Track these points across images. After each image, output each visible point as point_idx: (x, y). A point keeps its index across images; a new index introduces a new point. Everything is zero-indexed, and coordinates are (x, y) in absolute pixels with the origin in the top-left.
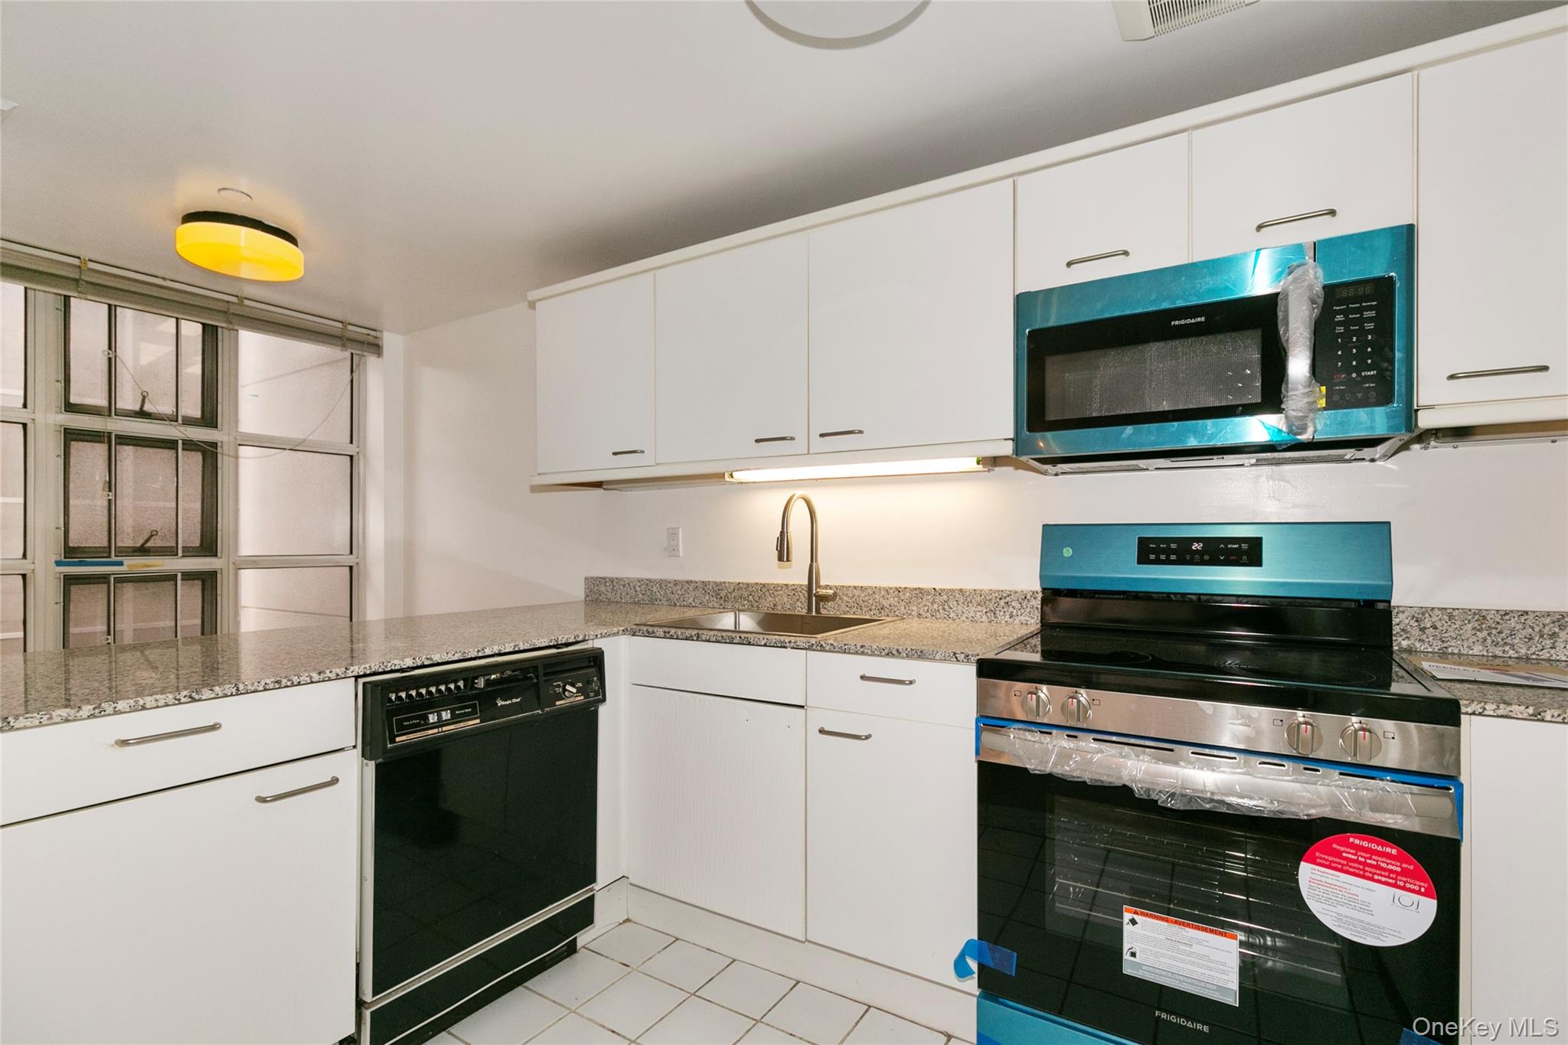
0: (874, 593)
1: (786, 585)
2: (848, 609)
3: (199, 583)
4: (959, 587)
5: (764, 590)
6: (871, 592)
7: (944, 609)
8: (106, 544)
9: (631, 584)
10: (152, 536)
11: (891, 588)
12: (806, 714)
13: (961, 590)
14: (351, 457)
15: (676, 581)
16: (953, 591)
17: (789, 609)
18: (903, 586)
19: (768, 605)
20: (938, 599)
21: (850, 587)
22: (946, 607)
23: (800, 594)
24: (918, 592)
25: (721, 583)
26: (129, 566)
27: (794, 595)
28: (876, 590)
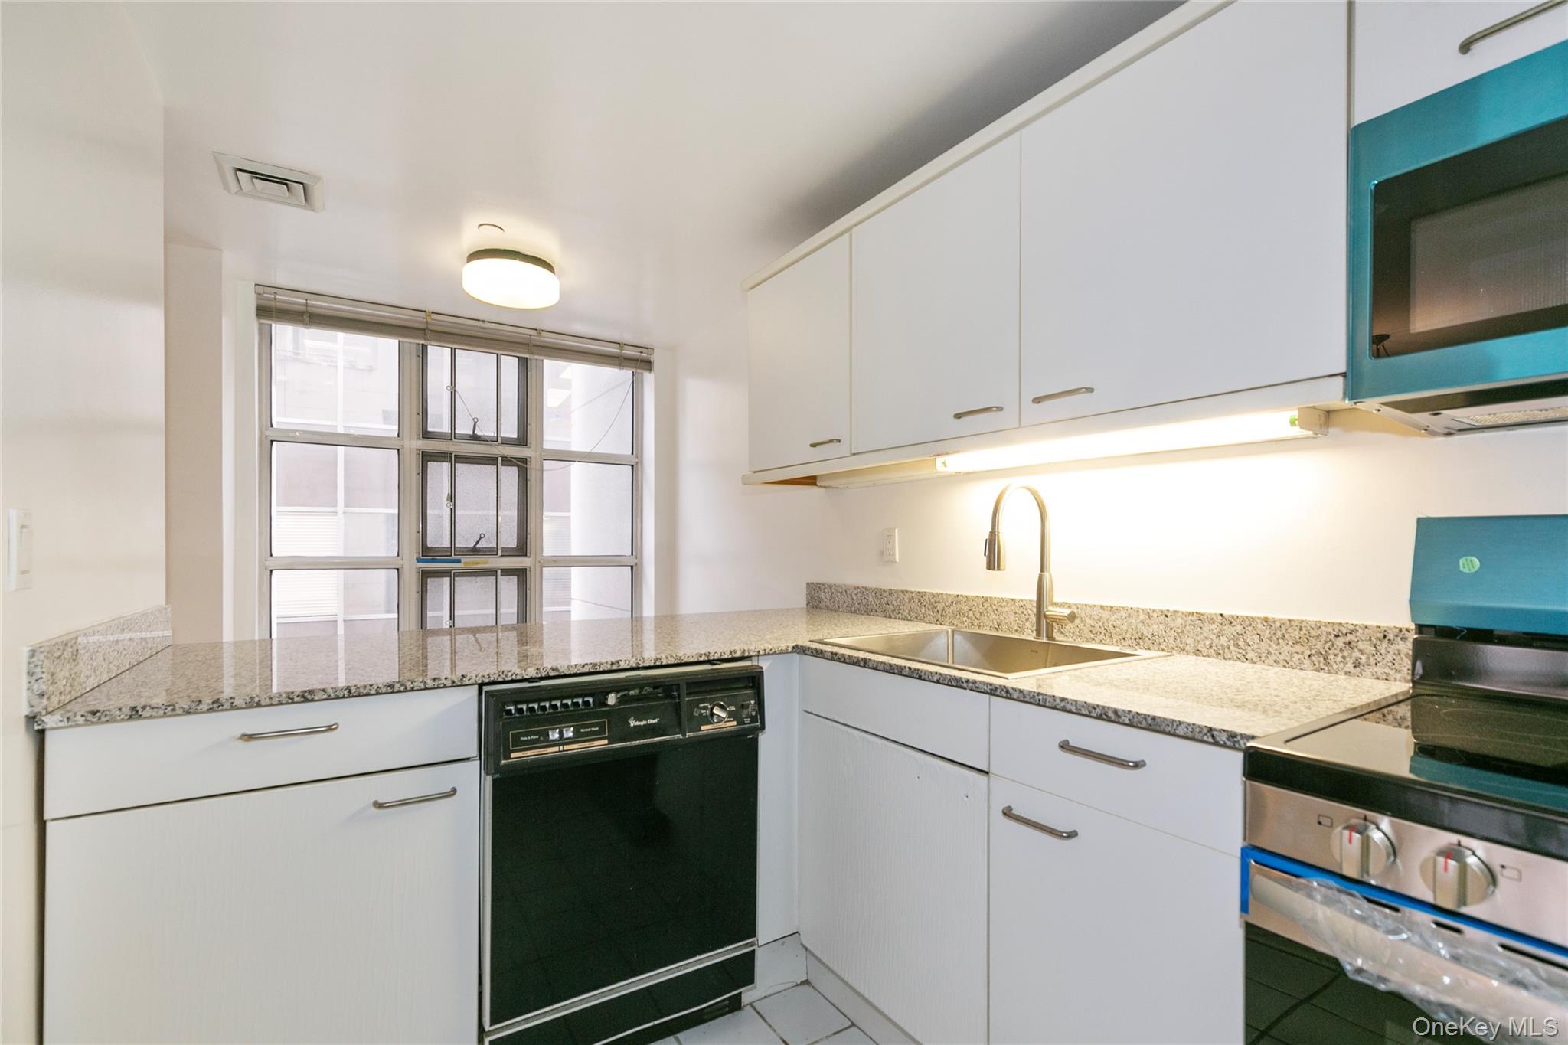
0: (1129, 616)
1: (1012, 600)
2: (1092, 636)
3: (515, 578)
4: (1262, 615)
5: (986, 604)
6: (1124, 615)
7: (1237, 646)
8: (449, 546)
9: (848, 592)
10: (481, 538)
11: (1153, 611)
12: (989, 783)
13: (1266, 620)
14: (632, 466)
15: (891, 590)
16: (1253, 619)
17: (1016, 631)
18: (1172, 609)
19: (991, 624)
20: (1228, 630)
21: (1095, 606)
22: (1241, 643)
23: (1030, 612)
24: (1194, 618)
25: (938, 595)
26: (465, 563)
27: (1023, 613)
28: (1132, 612)
